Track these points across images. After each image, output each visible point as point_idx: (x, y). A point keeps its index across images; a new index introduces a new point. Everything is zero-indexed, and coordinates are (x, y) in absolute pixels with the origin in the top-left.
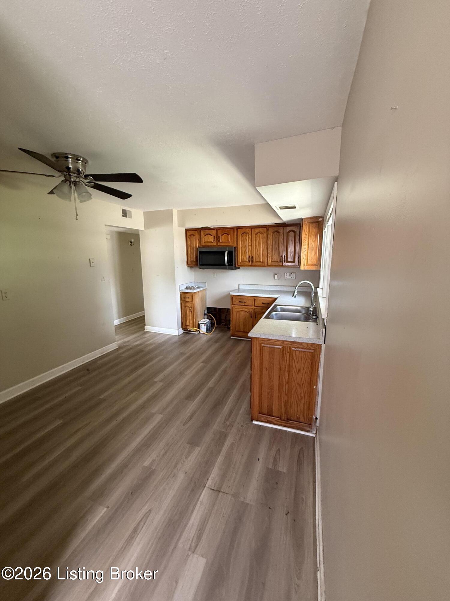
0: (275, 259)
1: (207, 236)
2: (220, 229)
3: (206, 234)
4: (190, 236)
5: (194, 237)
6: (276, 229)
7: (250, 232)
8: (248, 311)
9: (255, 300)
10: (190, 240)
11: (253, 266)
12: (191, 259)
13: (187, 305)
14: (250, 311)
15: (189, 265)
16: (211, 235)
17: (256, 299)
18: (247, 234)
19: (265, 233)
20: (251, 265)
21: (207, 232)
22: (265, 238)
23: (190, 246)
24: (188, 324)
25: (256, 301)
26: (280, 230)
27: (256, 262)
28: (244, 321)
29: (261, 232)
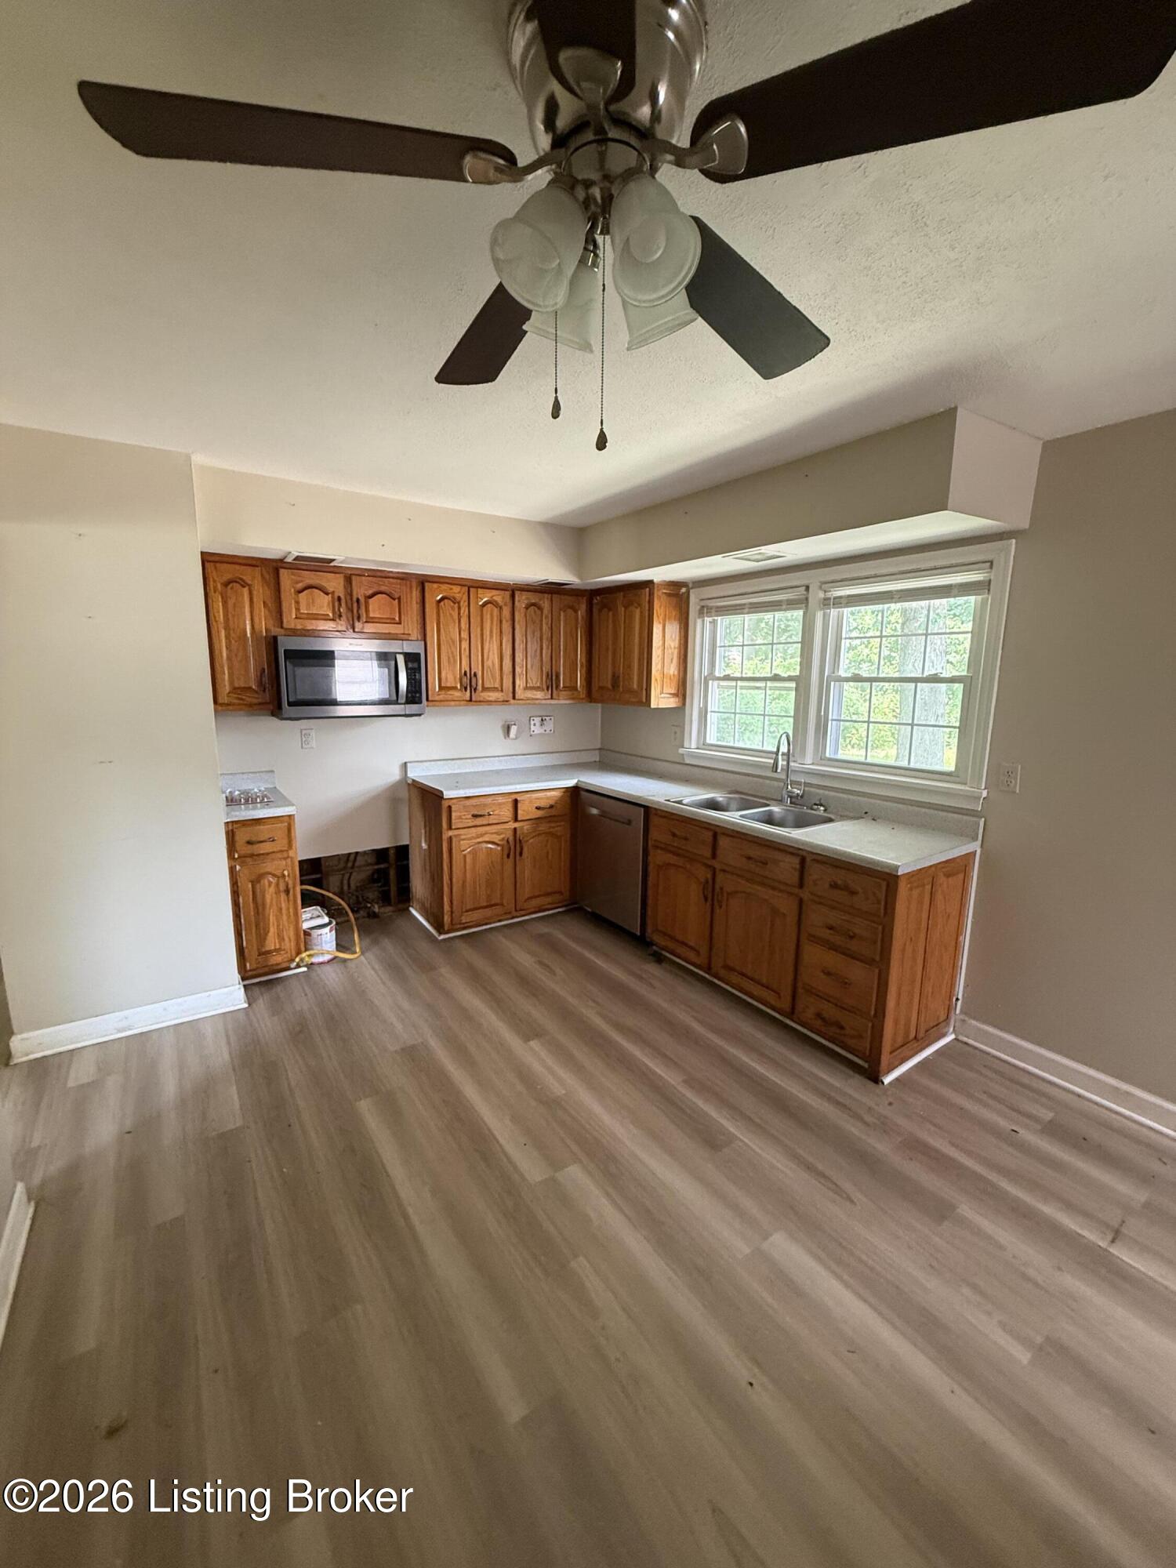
0: (534, 682)
1: (309, 590)
2: (361, 573)
3: (300, 586)
4: (226, 584)
5: (246, 591)
6: (534, 598)
7: (465, 597)
8: (500, 841)
9: (516, 802)
10: (225, 603)
11: (476, 702)
12: (231, 682)
13: (262, 871)
14: (503, 839)
15: (221, 705)
16: (327, 594)
17: (519, 799)
18: (455, 603)
19: (505, 605)
20: (471, 700)
21: (310, 578)
22: (507, 621)
23: (227, 628)
24: (271, 943)
25: (519, 805)
26: (544, 603)
27: (484, 689)
28: (488, 874)
29: (496, 602)
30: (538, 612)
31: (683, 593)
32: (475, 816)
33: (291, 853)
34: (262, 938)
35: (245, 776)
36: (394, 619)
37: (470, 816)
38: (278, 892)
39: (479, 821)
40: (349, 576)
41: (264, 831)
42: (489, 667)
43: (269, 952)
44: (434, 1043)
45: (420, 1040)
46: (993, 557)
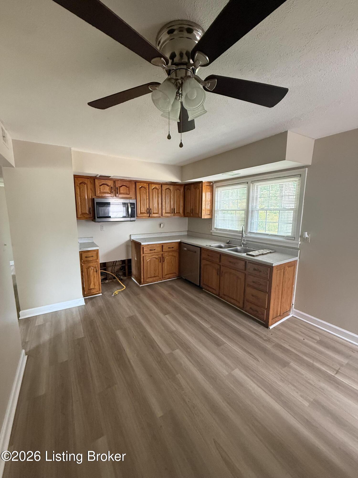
0: (168, 211)
1: (103, 185)
2: (118, 180)
4: (80, 184)
5: (86, 186)
6: (168, 187)
7: (148, 187)
8: (158, 257)
10: (80, 189)
11: (151, 217)
13: (90, 265)
15: (79, 218)
16: (108, 186)
17: (163, 245)
18: (145, 188)
20: (149, 216)
21: (103, 182)
23: (80, 196)
25: (163, 247)
26: (171, 188)
27: (154, 213)
28: (154, 267)
29: (157, 188)
30: (169, 191)
31: (211, 185)
32: (151, 250)
33: (98, 261)
34: (89, 285)
35: (85, 238)
36: (127, 193)
37: (149, 250)
38: (94, 272)
39: (152, 252)
40: (115, 181)
41: (90, 254)
42: (155, 207)
43: (91, 289)
44: (138, 315)
45: (134, 314)
46: (301, 173)
